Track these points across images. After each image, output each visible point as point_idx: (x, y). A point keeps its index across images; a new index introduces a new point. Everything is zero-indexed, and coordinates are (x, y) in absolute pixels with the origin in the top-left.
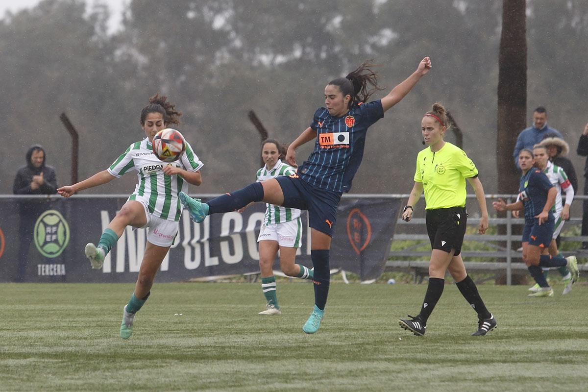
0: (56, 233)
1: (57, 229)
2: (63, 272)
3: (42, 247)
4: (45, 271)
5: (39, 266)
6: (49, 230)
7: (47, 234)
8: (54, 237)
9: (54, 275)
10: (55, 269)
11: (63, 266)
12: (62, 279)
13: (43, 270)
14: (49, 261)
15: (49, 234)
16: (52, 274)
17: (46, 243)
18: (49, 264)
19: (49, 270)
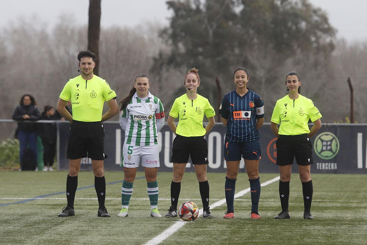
0: (330, 145)
1: (331, 143)
2: (336, 168)
3: (320, 153)
4: (322, 167)
5: (318, 164)
6: (325, 143)
7: (323, 146)
8: (329, 148)
9: (328, 169)
10: (329, 166)
11: (336, 164)
12: (335, 172)
13: (320, 166)
14: (325, 161)
15: (324, 145)
16: (327, 168)
17: (322, 151)
18: (325, 163)
19: (325, 166)
